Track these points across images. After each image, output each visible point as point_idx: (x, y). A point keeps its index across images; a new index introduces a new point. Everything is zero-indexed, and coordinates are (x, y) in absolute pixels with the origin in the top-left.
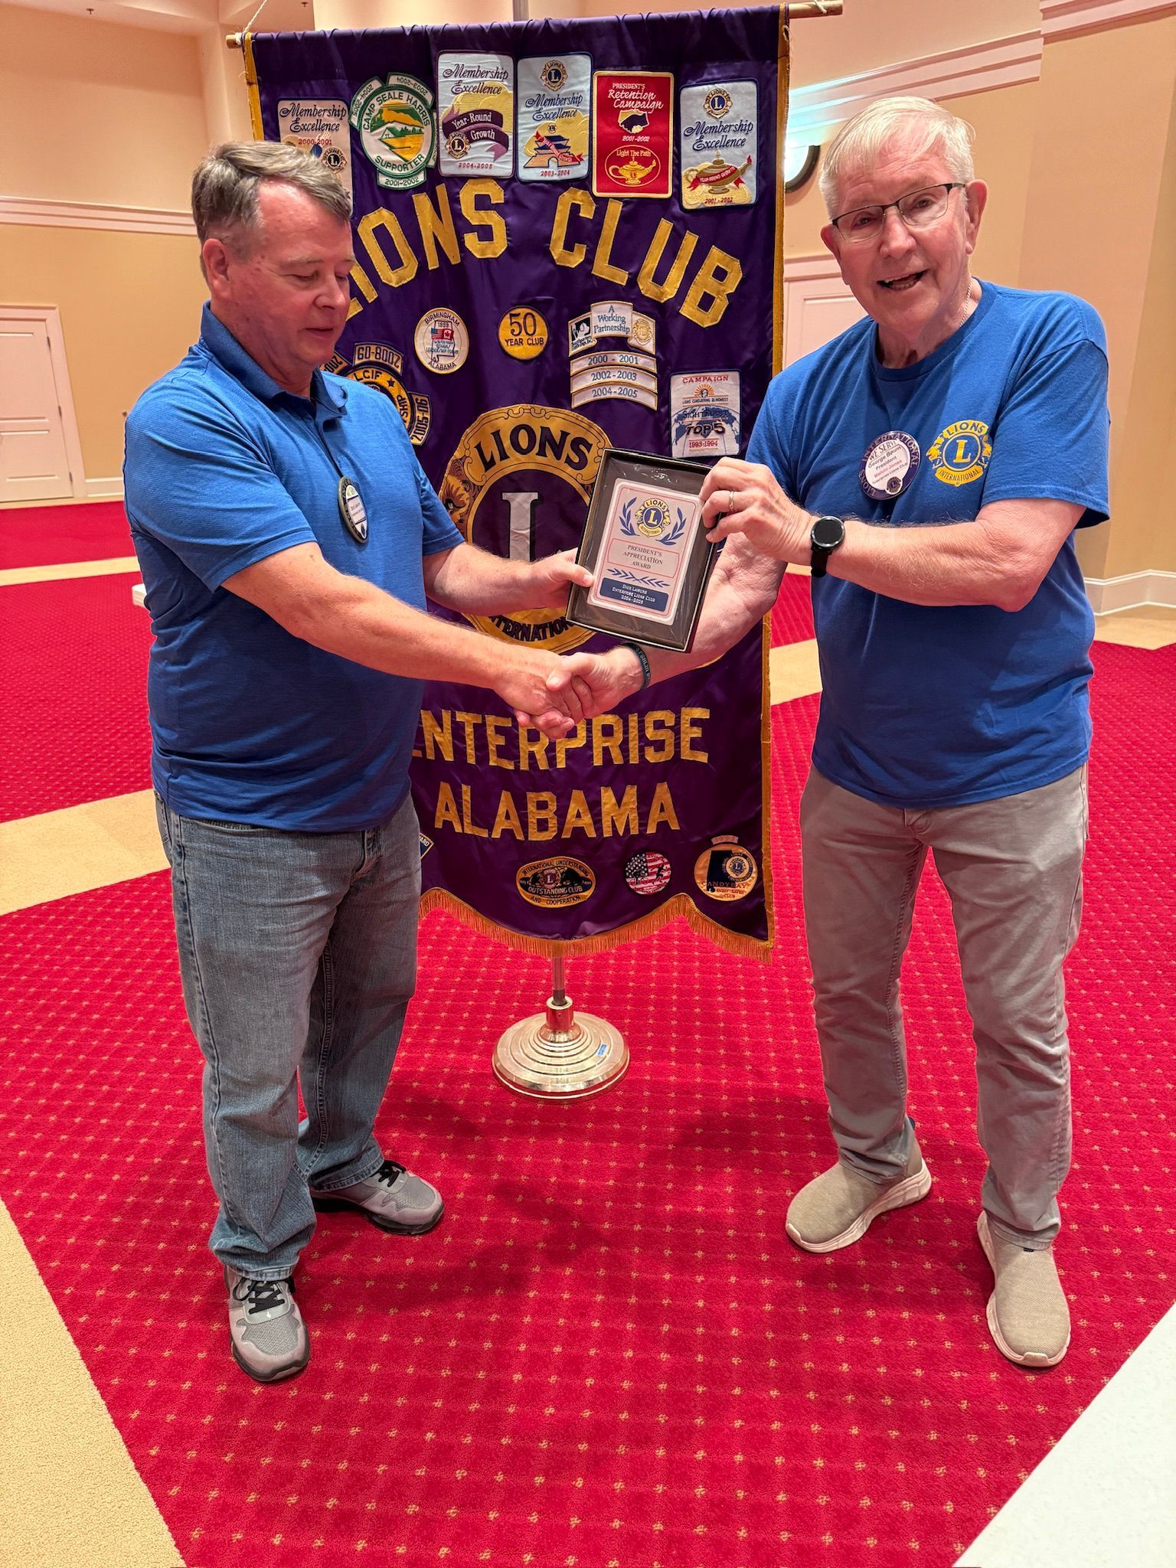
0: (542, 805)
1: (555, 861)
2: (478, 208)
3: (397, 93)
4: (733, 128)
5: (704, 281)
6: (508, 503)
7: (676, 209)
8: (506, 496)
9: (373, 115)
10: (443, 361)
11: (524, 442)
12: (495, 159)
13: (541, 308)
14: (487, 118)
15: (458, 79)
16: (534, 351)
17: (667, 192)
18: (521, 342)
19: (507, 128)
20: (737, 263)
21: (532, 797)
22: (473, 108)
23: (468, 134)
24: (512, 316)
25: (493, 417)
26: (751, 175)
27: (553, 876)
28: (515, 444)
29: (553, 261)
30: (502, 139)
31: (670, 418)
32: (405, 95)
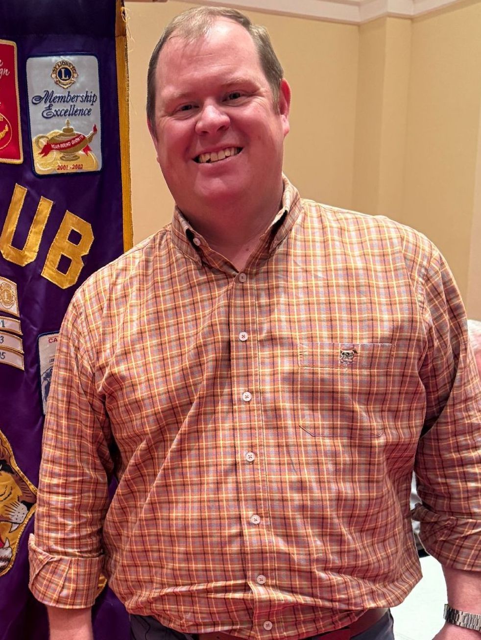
4: (80, 99)
5: (61, 245)
7: (29, 176)
17: (19, 158)
20: (89, 226)
26: (96, 143)
31: (39, 376)
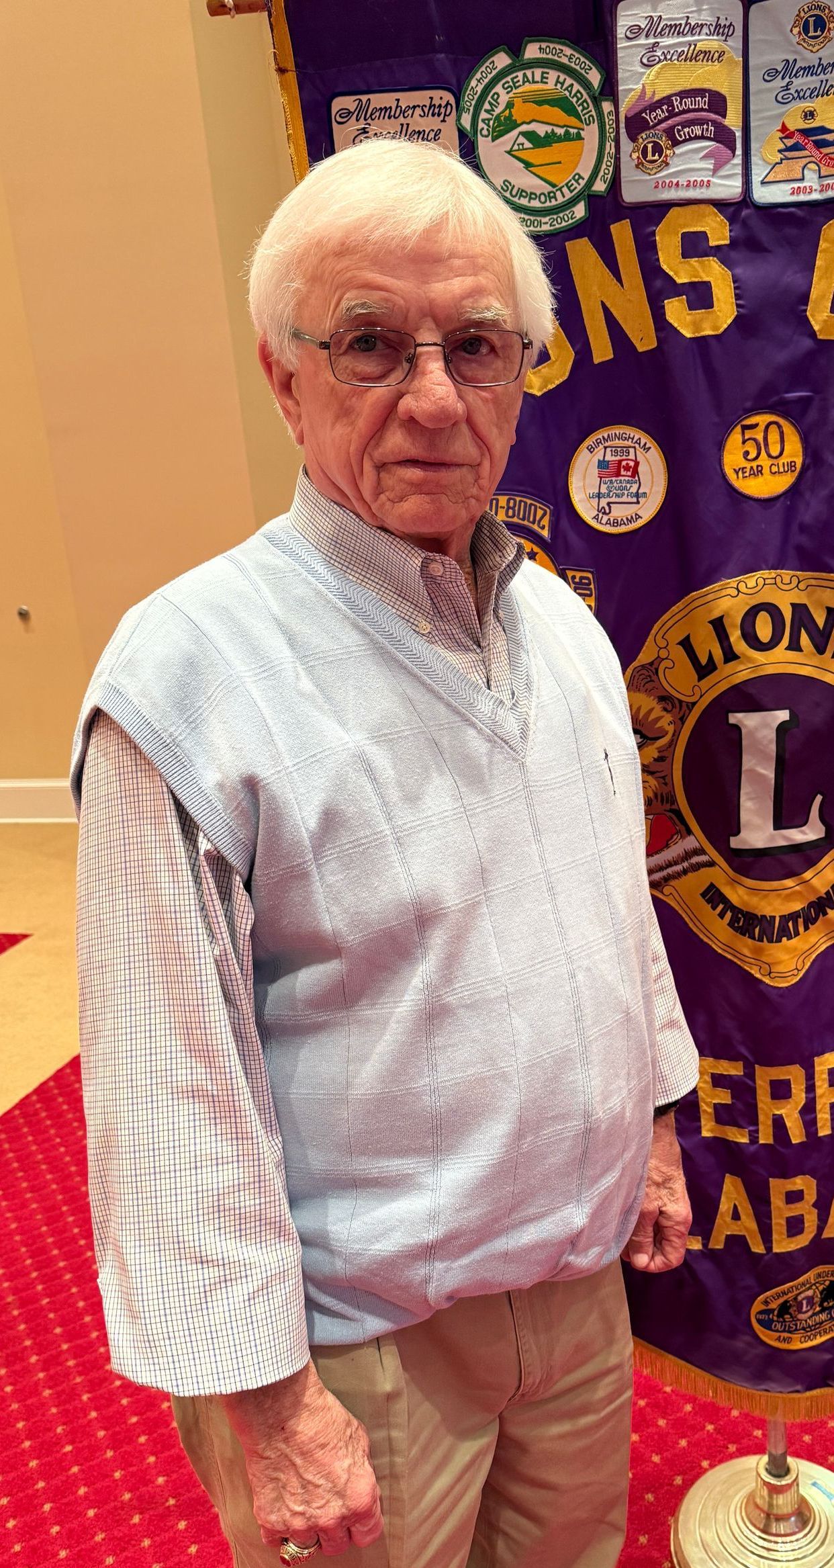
0: (794, 1197)
1: (811, 1275)
2: (686, 254)
3: (538, 73)
6: (737, 729)
8: (734, 718)
9: (497, 111)
10: (618, 512)
11: (764, 629)
12: (715, 171)
13: (792, 412)
14: (702, 102)
15: (652, 41)
16: (781, 484)
18: (759, 471)
19: (733, 120)
21: (778, 1187)
22: (678, 89)
23: (670, 132)
24: (745, 428)
25: (710, 597)
27: (810, 1300)
28: (750, 638)
29: (813, 334)
30: (723, 137)
32: (553, 75)
